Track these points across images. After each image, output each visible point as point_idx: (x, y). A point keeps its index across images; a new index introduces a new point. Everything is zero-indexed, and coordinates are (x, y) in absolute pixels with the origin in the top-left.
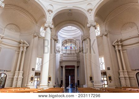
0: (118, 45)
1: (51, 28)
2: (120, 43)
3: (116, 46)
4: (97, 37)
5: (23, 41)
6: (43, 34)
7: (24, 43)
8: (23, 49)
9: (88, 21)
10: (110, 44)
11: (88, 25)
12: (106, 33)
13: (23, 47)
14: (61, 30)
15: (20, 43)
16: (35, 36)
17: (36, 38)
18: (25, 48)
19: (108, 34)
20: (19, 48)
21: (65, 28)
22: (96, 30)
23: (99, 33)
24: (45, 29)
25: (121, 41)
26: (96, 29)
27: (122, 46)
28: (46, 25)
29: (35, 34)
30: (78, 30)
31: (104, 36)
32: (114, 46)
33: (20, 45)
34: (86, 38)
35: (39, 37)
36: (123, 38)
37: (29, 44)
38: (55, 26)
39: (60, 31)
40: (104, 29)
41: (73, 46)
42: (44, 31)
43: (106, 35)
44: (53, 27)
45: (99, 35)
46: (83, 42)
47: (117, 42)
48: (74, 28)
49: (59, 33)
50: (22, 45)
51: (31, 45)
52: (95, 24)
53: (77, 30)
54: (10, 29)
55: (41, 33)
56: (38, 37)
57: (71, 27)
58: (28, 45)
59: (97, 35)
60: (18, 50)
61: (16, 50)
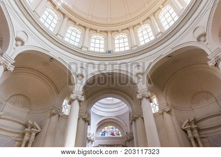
0: (192, 130)
1: (80, 102)
2: (194, 126)
3: (189, 131)
4: (155, 115)
5: (31, 123)
6: (66, 111)
7: (33, 127)
8: (30, 137)
9: (138, 90)
10: (177, 127)
11: (138, 96)
12: (168, 109)
13: (31, 134)
14: (96, 103)
15: (26, 126)
16: (54, 114)
17: (55, 118)
18: (34, 134)
19: (171, 109)
20: (24, 134)
21: (103, 101)
22: (151, 104)
23: (157, 109)
24: (70, 103)
25: (196, 122)
26: (151, 101)
27: (199, 130)
28: (73, 96)
29: (54, 111)
30: (123, 103)
31: (165, 113)
32: (185, 131)
33: (26, 129)
34: (136, 117)
35: (59, 116)
36: (198, 117)
37: (41, 127)
38: (87, 98)
39: (94, 106)
40: (164, 101)
41: (116, 130)
42: (68, 106)
43: (169, 112)
44: (83, 99)
45: (157, 111)
46: (132, 124)
47: (189, 123)
48: (117, 101)
49: (92, 109)
50: (28, 130)
51: (45, 130)
52: (149, 94)
53: (121, 104)
54: (14, 103)
55: (63, 110)
56: (57, 116)
57: (111, 98)
58: (40, 130)
59: (154, 112)
60: (20, 139)
61: (17, 139)
